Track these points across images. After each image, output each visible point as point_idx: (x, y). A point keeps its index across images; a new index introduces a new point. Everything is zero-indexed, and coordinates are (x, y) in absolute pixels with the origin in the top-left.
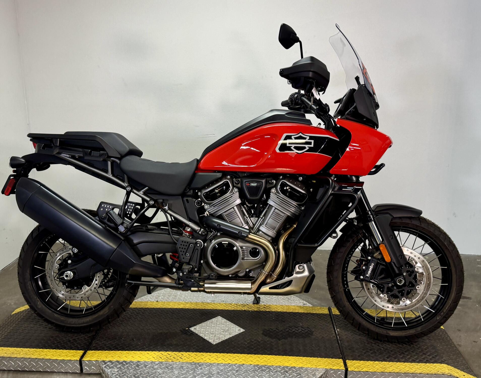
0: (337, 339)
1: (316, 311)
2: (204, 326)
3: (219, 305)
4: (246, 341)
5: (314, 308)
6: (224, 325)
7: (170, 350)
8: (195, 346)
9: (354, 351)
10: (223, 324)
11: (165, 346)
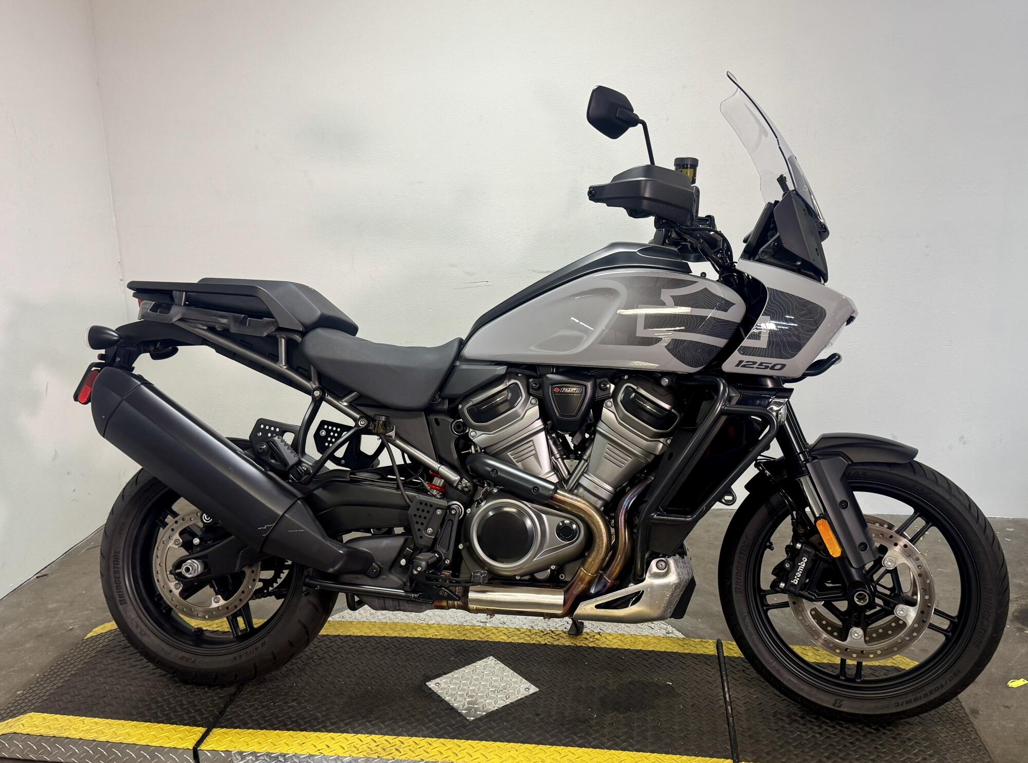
0: (727, 714)
1: (691, 648)
2: (457, 678)
3: (494, 631)
4: (537, 715)
5: (687, 642)
6: (499, 676)
7: (378, 731)
8: (431, 724)
9: (758, 741)
10: (497, 676)
11: (370, 722)
